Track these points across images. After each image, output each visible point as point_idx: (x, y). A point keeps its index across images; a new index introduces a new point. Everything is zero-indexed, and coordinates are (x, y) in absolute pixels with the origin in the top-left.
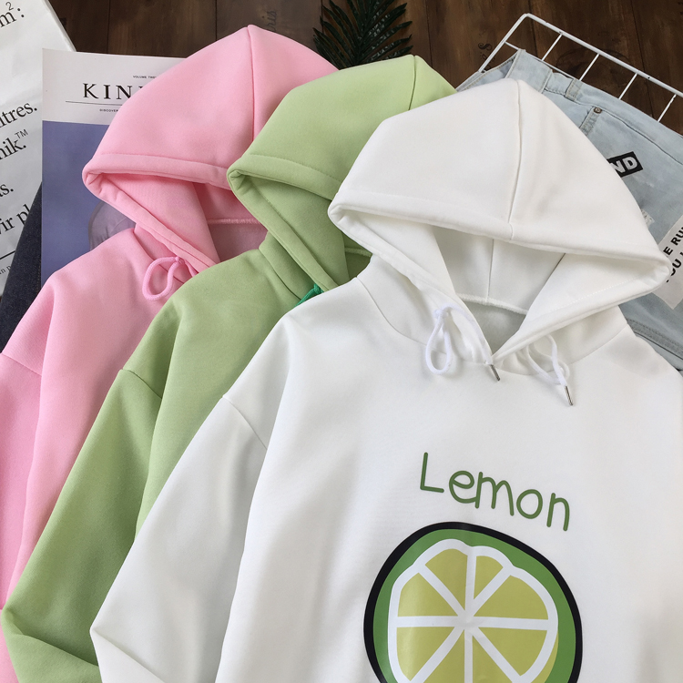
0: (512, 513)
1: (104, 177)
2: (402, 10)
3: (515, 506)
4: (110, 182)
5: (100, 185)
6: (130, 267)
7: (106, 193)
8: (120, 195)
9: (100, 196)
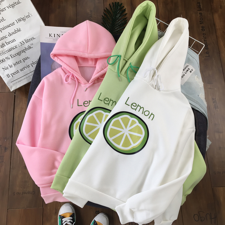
0: (142, 114)
1: (55, 55)
2: (125, 10)
3: (143, 112)
4: (56, 57)
5: (54, 57)
6: (61, 76)
7: (55, 59)
8: (59, 59)
9: (54, 60)
